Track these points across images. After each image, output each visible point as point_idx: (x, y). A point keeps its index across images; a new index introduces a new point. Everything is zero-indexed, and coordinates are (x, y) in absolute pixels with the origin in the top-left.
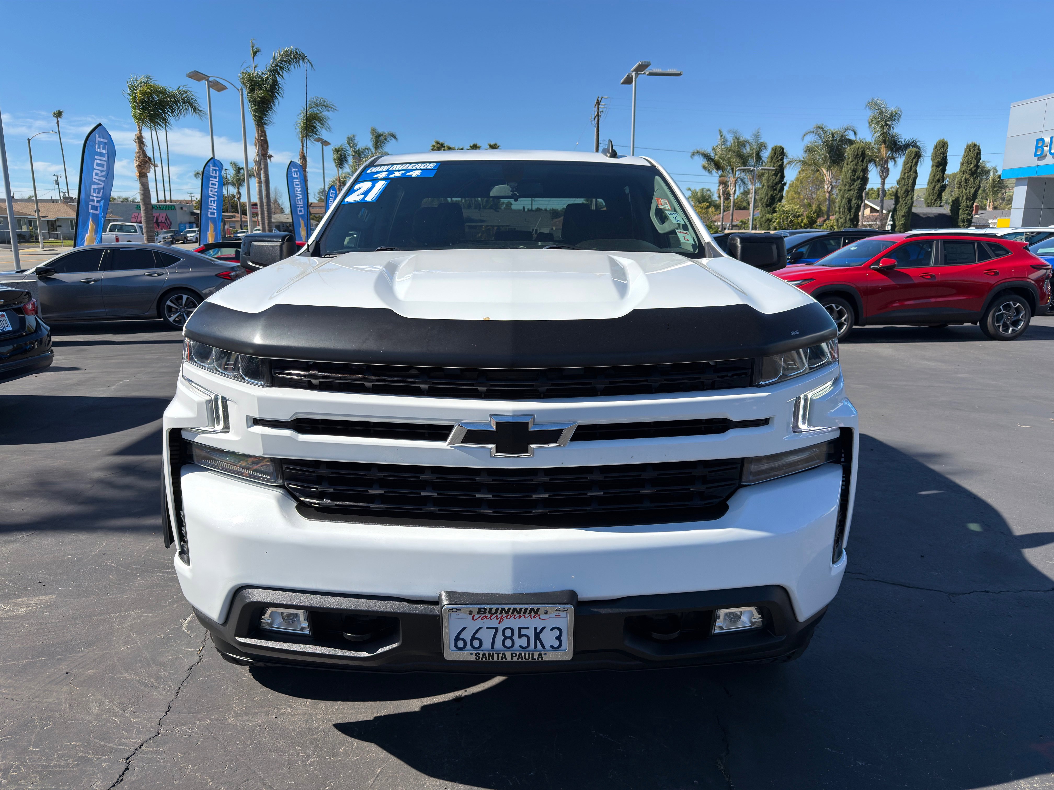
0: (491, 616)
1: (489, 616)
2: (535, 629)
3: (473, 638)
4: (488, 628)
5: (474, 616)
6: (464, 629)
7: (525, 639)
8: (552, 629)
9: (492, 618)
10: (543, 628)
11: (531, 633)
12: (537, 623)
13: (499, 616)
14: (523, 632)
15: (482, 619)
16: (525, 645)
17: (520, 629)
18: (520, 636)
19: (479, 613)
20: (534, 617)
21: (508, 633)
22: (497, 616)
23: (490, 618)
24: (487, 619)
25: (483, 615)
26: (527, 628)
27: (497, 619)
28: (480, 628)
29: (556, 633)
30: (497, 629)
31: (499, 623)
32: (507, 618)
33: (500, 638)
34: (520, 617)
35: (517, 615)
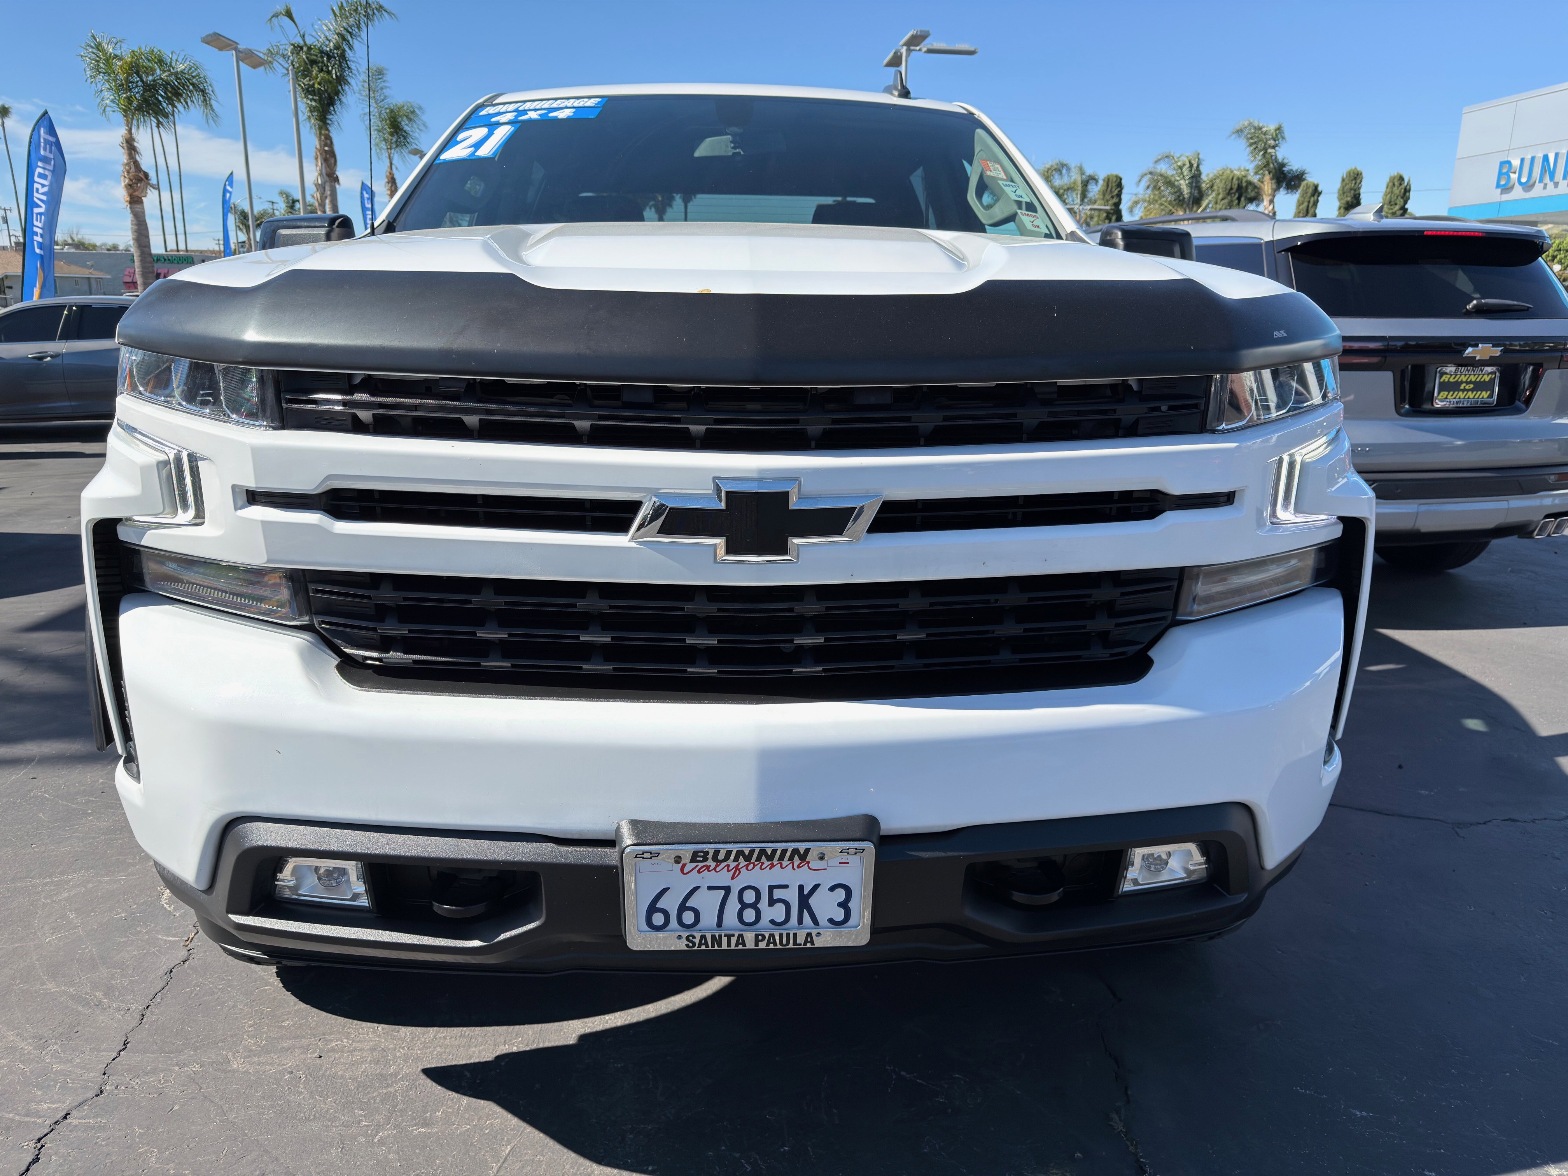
0: (717, 866)
1: (713, 865)
2: (801, 887)
3: (683, 908)
4: (710, 888)
5: (684, 866)
6: (665, 890)
7: (781, 907)
8: (832, 889)
9: (718, 869)
10: (816, 886)
11: (792, 896)
12: (804, 877)
13: (733, 865)
14: (778, 894)
15: (699, 872)
16: (781, 918)
17: (771, 888)
18: (772, 902)
19: (693, 860)
20: (798, 867)
21: (749, 897)
22: (728, 866)
23: (715, 869)
24: (709, 871)
25: (701, 865)
26: (786, 887)
27: (729, 871)
28: (696, 889)
29: (841, 894)
30: (727, 889)
31: (733, 878)
32: (747, 869)
33: (733, 905)
34: (772, 866)
35: (767, 863)
